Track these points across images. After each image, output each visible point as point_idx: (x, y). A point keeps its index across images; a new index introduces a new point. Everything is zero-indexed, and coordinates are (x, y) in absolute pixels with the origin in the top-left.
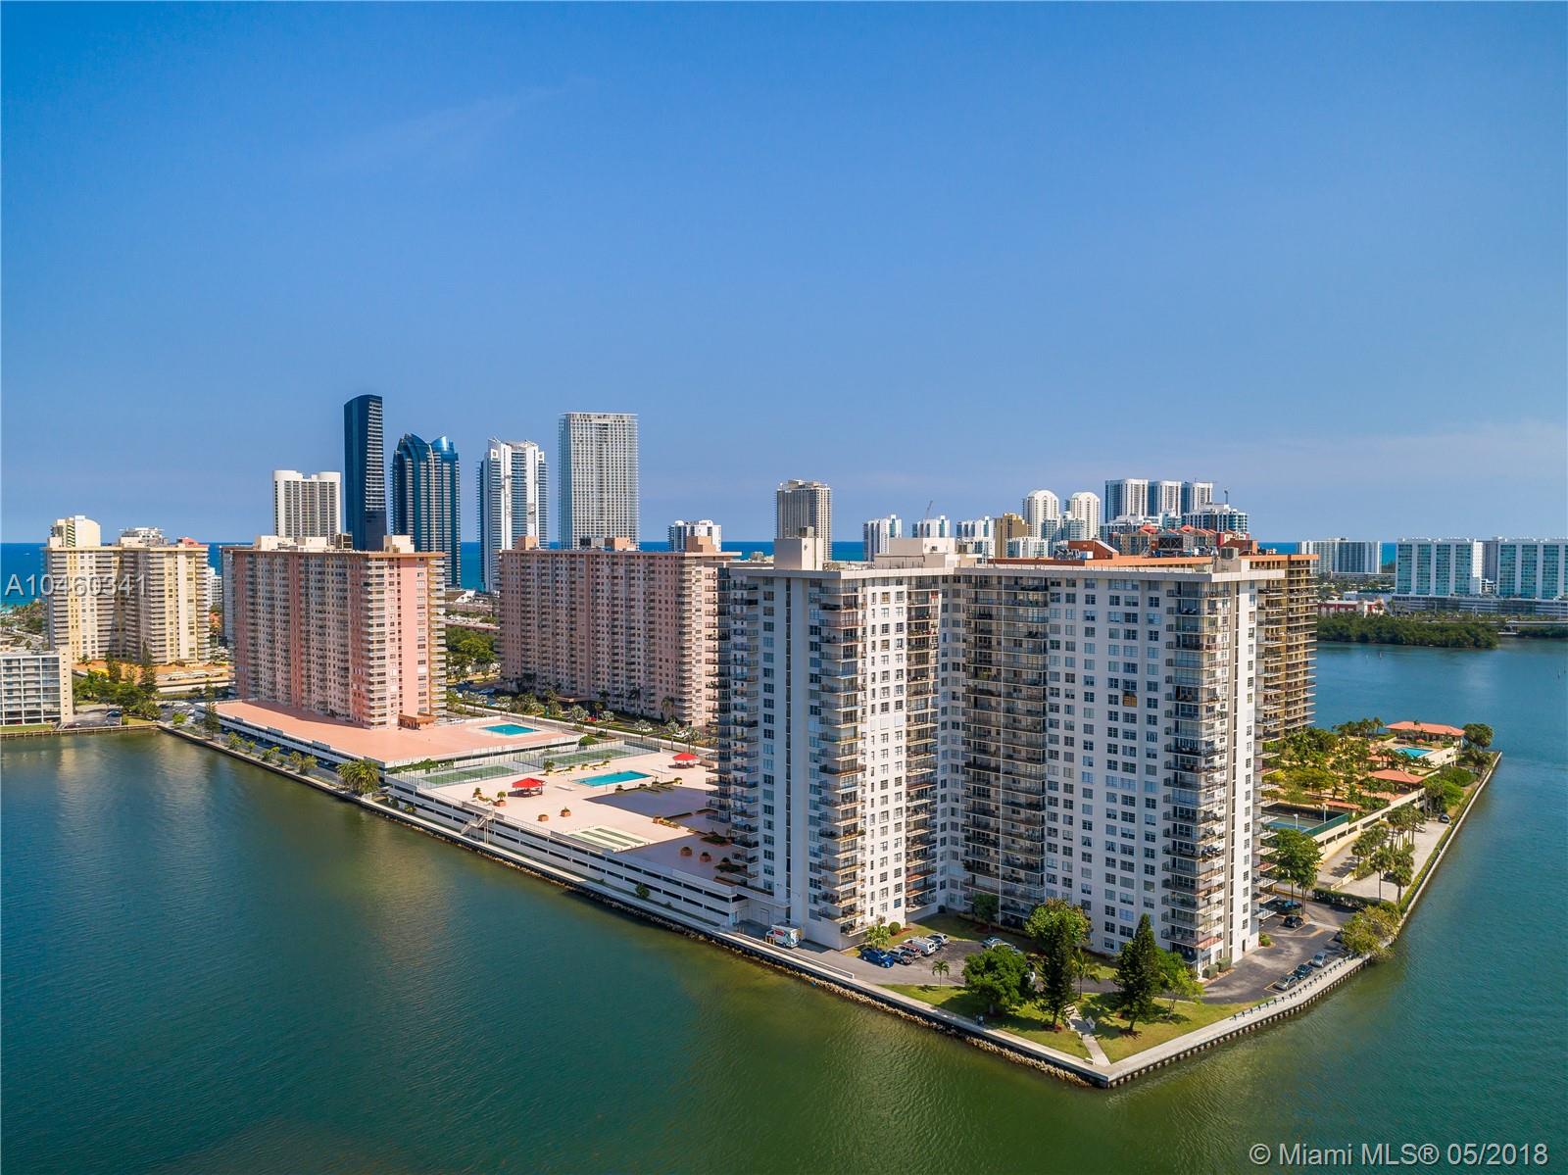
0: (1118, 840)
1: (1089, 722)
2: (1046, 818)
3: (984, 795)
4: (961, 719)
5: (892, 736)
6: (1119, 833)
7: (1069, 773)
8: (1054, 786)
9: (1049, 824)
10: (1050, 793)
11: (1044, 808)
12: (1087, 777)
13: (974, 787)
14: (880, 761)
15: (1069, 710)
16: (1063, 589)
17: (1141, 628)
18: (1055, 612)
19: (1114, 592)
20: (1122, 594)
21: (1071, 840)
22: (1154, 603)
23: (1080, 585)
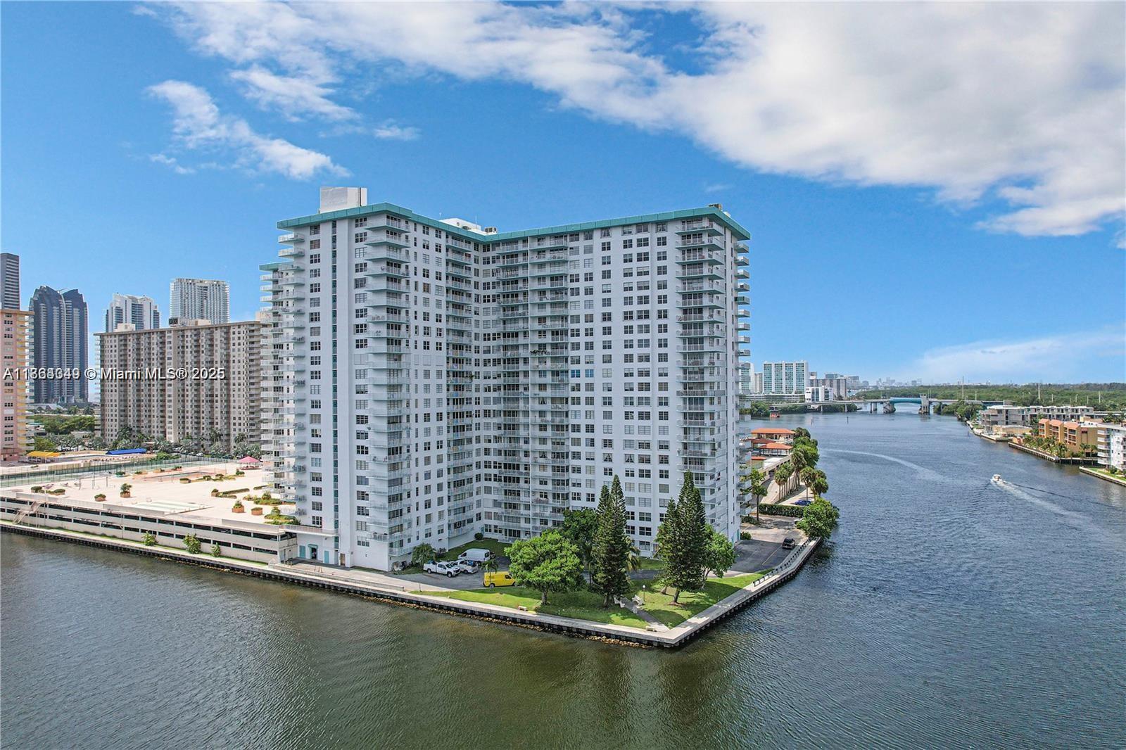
5: (433, 374)
14: (422, 396)
16: (582, 243)
17: (652, 264)
18: (575, 264)
19: (627, 237)
20: (634, 237)
21: (593, 459)
22: (662, 242)
23: (597, 235)
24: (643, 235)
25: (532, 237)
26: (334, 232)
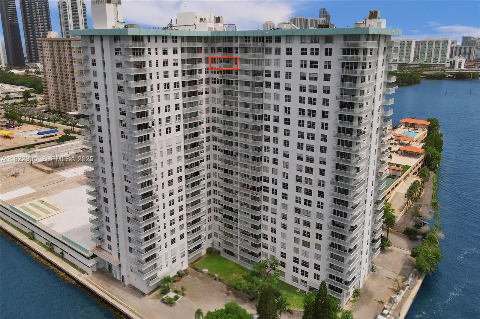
1: (287, 138)
2: (262, 199)
5: (174, 150)
6: (302, 212)
7: (275, 172)
8: (266, 179)
9: (264, 203)
10: (264, 184)
12: (285, 175)
15: (276, 130)
16: (273, 46)
17: (320, 71)
18: (268, 62)
19: (304, 46)
20: (309, 46)
21: (276, 214)
22: (328, 52)
23: (283, 41)
24: (315, 46)
25: (240, 37)
26: (102, 45)
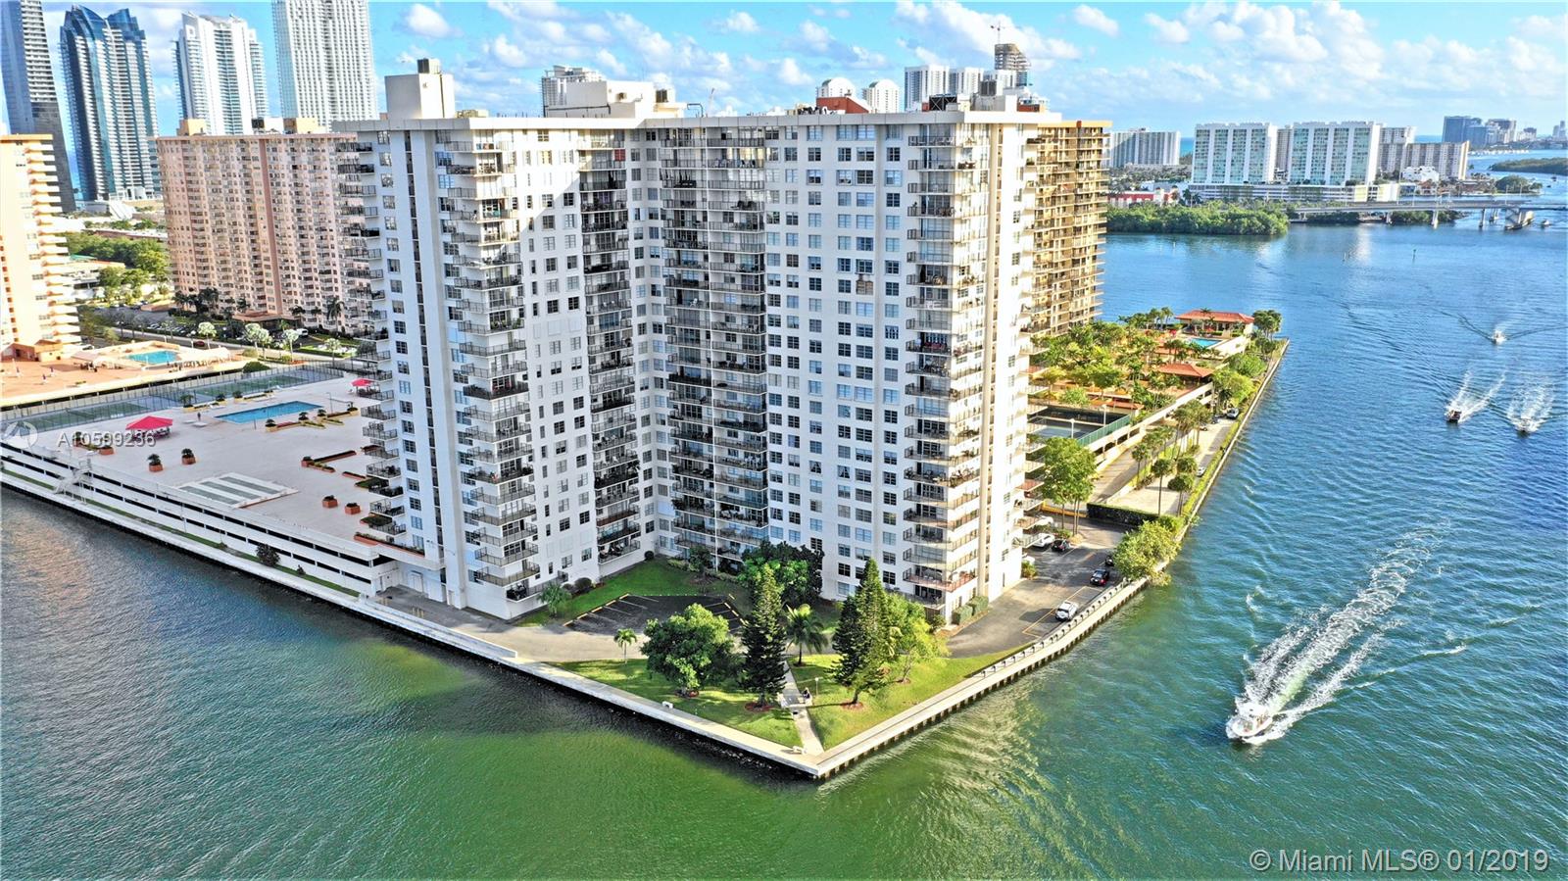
0: (853, 464)
1: (816, 316)
2: (768, 440)
3: (694, 415)
4: (663, 319)
6: (853, 455)
7: (794, 382)
8: (776, 399)
9: (772, 447)
10: (772, 409)
11: (765, 428)
12: (814, 387)
13: (683, 405)
15: (793, 302)
